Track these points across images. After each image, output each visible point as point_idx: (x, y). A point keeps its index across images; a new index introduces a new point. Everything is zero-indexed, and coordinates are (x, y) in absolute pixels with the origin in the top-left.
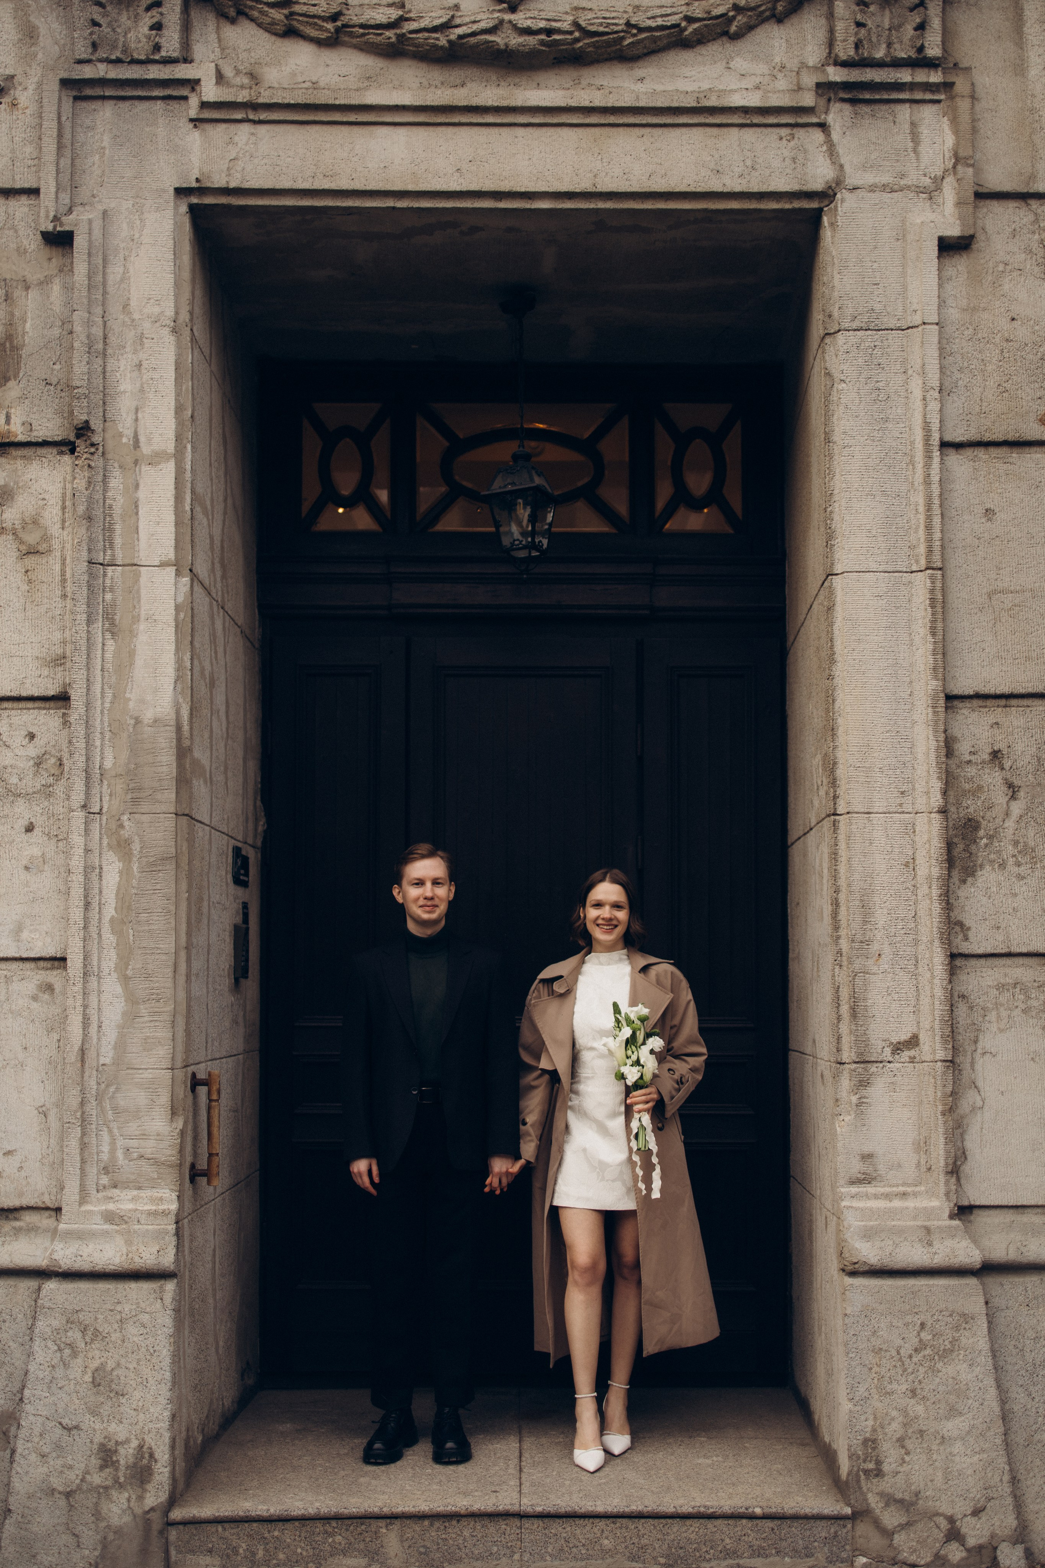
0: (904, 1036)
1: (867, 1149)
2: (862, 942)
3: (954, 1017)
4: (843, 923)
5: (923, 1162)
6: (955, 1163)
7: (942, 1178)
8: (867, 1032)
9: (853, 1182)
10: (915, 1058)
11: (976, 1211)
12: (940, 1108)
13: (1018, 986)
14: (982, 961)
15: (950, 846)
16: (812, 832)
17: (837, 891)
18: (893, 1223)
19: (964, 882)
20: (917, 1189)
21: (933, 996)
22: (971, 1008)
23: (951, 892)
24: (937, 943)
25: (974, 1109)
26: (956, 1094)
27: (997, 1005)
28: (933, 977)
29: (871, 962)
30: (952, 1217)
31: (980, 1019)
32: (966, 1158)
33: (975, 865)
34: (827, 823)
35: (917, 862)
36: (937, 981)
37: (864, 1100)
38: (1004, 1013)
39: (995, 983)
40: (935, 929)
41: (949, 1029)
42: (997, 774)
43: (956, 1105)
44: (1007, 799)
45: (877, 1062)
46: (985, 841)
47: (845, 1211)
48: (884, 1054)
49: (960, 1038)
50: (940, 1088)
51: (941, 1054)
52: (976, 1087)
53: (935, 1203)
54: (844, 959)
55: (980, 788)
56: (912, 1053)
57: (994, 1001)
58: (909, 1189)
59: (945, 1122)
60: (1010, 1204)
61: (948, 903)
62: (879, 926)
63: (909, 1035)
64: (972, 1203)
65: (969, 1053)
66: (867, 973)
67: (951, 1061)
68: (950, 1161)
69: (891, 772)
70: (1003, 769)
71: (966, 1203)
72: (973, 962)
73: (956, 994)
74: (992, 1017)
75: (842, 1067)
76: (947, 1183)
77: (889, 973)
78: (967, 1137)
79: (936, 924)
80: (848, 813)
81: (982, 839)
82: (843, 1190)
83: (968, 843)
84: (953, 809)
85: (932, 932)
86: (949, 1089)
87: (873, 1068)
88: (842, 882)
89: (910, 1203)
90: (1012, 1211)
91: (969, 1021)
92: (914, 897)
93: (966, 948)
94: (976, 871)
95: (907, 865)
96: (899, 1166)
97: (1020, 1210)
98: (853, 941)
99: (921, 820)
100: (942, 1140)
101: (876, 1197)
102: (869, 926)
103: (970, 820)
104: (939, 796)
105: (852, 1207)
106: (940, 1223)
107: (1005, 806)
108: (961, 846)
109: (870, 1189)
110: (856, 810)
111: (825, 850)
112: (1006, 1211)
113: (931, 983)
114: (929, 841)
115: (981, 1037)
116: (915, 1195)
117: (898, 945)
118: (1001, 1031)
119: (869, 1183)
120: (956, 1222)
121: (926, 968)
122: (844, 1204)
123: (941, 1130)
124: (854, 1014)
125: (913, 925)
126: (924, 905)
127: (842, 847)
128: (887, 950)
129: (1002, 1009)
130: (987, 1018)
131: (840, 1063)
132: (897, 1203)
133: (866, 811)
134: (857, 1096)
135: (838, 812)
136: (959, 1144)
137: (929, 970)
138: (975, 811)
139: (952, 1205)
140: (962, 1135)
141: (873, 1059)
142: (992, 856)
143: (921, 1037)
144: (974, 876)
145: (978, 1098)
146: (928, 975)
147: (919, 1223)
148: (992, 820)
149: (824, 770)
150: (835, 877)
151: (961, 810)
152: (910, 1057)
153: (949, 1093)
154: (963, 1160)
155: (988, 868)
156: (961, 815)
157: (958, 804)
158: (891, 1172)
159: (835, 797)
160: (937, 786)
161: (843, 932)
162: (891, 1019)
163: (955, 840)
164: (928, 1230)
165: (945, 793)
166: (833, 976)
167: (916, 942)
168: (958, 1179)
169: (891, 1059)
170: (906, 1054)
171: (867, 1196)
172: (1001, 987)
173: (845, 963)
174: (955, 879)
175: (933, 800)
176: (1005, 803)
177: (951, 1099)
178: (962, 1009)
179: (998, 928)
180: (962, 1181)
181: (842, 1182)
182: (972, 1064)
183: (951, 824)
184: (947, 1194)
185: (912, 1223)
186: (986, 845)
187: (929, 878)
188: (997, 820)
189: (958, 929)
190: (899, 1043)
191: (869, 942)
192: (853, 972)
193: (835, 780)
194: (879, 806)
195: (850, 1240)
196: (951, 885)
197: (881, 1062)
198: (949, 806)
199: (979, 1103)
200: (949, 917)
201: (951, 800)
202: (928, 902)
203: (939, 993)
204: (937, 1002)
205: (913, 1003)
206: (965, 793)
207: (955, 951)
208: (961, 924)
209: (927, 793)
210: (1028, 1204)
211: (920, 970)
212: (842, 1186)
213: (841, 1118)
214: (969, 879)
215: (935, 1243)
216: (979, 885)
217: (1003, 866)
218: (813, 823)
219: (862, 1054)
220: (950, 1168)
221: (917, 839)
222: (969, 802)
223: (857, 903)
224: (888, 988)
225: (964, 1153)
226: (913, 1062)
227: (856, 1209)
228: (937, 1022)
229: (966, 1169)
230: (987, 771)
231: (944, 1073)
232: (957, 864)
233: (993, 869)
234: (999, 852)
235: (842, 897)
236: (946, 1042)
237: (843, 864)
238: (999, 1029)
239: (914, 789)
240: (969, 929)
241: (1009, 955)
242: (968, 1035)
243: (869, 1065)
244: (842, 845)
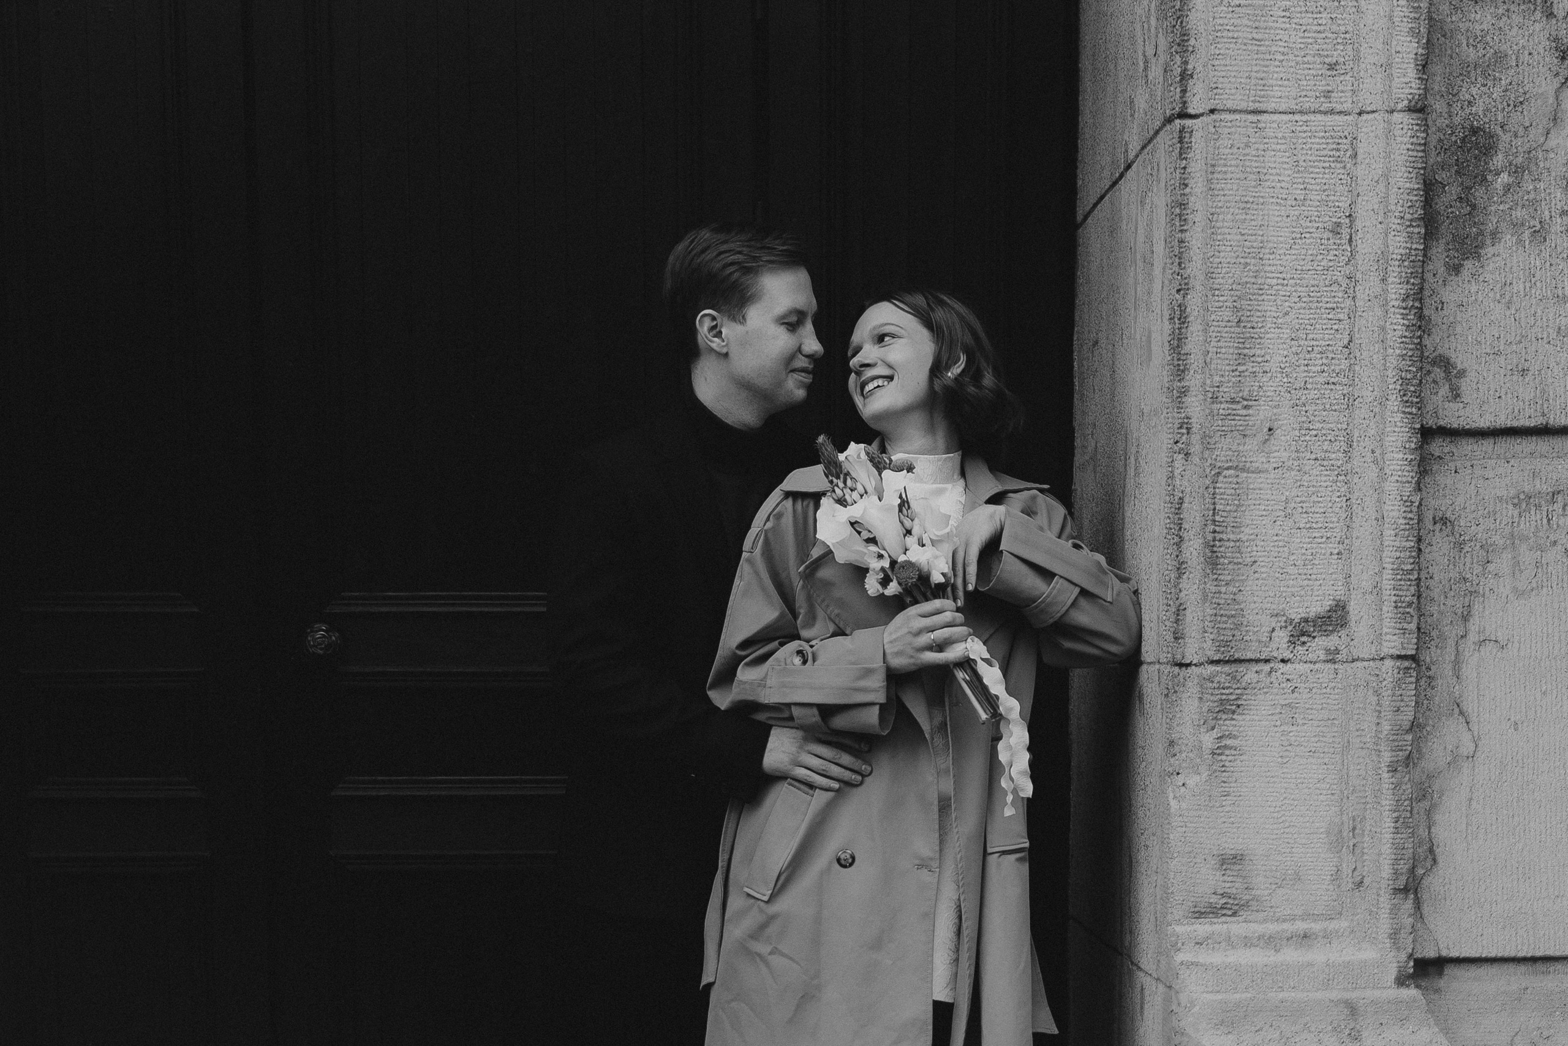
0: (1317, 606)
1: (1231, 845)
2: (1233, 401)
3: (1424, 564)
4: (1195, 361)
5: (1346, 870)
6: (1412, 870)
7: (1386, 901)
8: (1239, 597)
9: (1199, 914)
10: (1337, 651)
11: (1450, 971)
12: (1387, 757)
13: (1560, 498)
14: (1487, 444)
15: (1429, 188)
16: (1130, 174)
17: (1183, 289)
18: (1281, 995)
19: (1456, 269)
20: (1332, 925)
21: (1381, 519)
22: (1460, 546)
23: (1427, 293)
24: (1394, 403)
25: (1455, 760)
26: (1421, 727)
27: (1514, 540)
28: (1383, 477)
29: (1251, 444)
30: (1401, 981)
31: (1478, 569)
32: (1435, 860)
33: (1481, 233)
34: (1166, 140)
35: (1359, 224)
36: (1390, 486)
37: (1229, 742)
38: (1527, 557)
39: (1513, 492)
40: (1390, 373)
41: (1413, 589)
42: (1538, 27)
43: (1419, 751)
44: (1556, 85)
45: (1257, 661)
46: (1504, 178)
47: (1184, 973)
48: (1273, 645)
49: (1434, 609)
50: (1388, 714)
51: (1393, 644)
52: (1461, 713)
53: (1369, 954)
54: (1195, 438)
55: (1500, 58)
56: (1332, 641)
57: (1508, 529)
58: (1316, 927)
59: (1397, 786)
60: (1521, 954)
61: (1421, 317)
62: (1273, 366)
63: (1328, 603)
64: (1444, 953)
65: (1451, 642)
66: (1243, 470)
67: (1413, 658)
68: (1404, 867)
69: (1307, 19)
70: (1551, 15)
71: (1431, 953)
72: (1467, 446)
73: (1429, 516)
74: (1502, 563)
75: (1184, 672)
76: (1394, 911)
77: (1290, 469)
78: (1438, 817)
79: (1392, 362)
80: (1212, 111)
81: (1498, 174)
82: (1179, 929)
83: (1468, 183)
84: (1438, 105)
85: (1384, 378)
86: (1408, 716)
87: (1250, 674)
88: (1195, 269)
89: (1318, 955)
90: (1523, 968)
91: (1453, 574)
92: (1349, 302)
93: (1454, 416)
94: (1482, 245)
95: (1336, 230)
96: (1298, 878)
97: (1540, 966)
98: (1214, 399)
99: (1371, 129)
100: (1388, 824)
101: (1248, 942)
102: (1249, 367)
103: (1474, 131)
104: (1412, 73)
105: (1197, 964)
106: (1377, 993)
107: (1551, 100)
108: (1453, 191)
109: (1236, 927)
110: (1229, 105)
111: (1160, 200)
112: (1511, 968)
113: (1379, 490)
114: (1386, 176)
115: (1477, 607)
116: (1328, 937)
117: (1311, 408)
118: (1520, 594)
119: (1234, 914)
120: (1411, 992)
121: (1369, 457)
122: (1180, 957)
123: (1387, 802)
124: (1212, 560)
125: (1345, 364)
126: (1369, 318)
127: (1198, 190)
128: (1287, 420)
129: (1523, 548)
130: (1491, 567)
131: (1181, 665)
132: (1291, 955)
133: (1252, 106)
134: (1215, 733)
135: (1191, 111)
136: (1423, 832)
137: (1375, 462)
138: (1487, 110)
139: (1403, 956)
140: (1429, 813)
141: (1249, 655)
142: (1519, 214)
143: (1353, 608)
144: (1479, 256)
145: (1466, 737)
146: (1372, 473)
147: (1335, 995)
148: (1521, 132)
149: (1162, 16)
150: (1179, 256)
151: (1456, 108)
152: (1328, 651)
153: (1406, 725)
154: (1428, 864)
155: (1508, 239)
156: (1457, 120)
157: (1452, 94)
158: (1280, 892)
159: (1185, 76)
160: (1408, 49)
161: (1193, 380)
162: (1291, 570)
163: (1442, 176)
164: (1352, 1009)
165: (1424, 66)
166: (1171, 477)
167: (1350, 401)
168: (1418, 905)
169: (1287, 655)
170: (1319, 645)
171: (1230, 942)
172: (1524, 501)
173: (1196, 448)
174: (1438, 264)
175: (1397, 82)
176: (1551, 93)
177: (1409, 737)
178: (1439, 548)
179: (1524, 372)
180: (1426, 909)
181: (1178, 913)
182: (1457, 663)
183: (1433, 140)
184: (1394, 935)
185: (1319, 995)
186: (1507, 188)
187: (1383, 257)
188: (1533, 132)
189: (1438, 373)
190: (1306, 620)
191: (1248, 402)
192: (1212, 465)
193: (1185, 35)
194: (1280, 96)
195: (1190, 1031)
196: (1428, 276)
197: (1267, 661)
198: (1430, 100)
199: (1467, 747)
200: (1420, 347)
201: (1438, 84)
202: (1379, 312)
203: (1394, 511)
204: (1389, 533)
205: (1338, 533)
206: (1467, 69)
207: (1431, 422)
208: (1445, 363)
209: (1387, 67)
210: (1558, 954)
211: (1356, 462)
212: (1179, 922)
213: (1180, 780)
214: (1468, 264)
215: (1365, 1034)
216: (1488, 277)
217: (1540, 234)
218: (1134, 147)
219: (1226, 644)
220: (1401, 883)
221: (1360, 171)
222: (1474, 90)
223: (1227, 314)
224: (1287, 501)
225: (1431, 851)
226: (1333, 661)
227: (1206, 968)
228: (1388, 574)
229: (1434, 883)
230: (1516, 19)
231: (1398, 683)
232: (1443, 229)
233: (1520, 242)
234: (1534, 203)
235: (1194, 302)
236: (1405, 616)
237: (1198, 228)
238: (1515, 589)
239: (1357, 59)
240: (1462, 373)
241: (1544, 431)
242: (1450, 602)
243: (1242, 668)
244: (1197, 186)
